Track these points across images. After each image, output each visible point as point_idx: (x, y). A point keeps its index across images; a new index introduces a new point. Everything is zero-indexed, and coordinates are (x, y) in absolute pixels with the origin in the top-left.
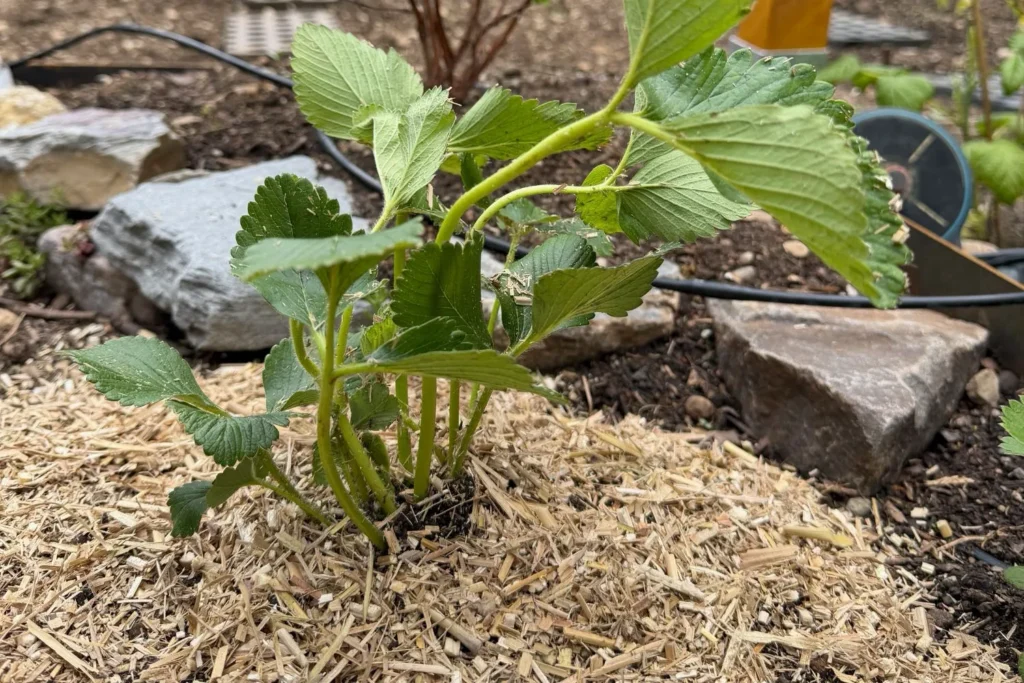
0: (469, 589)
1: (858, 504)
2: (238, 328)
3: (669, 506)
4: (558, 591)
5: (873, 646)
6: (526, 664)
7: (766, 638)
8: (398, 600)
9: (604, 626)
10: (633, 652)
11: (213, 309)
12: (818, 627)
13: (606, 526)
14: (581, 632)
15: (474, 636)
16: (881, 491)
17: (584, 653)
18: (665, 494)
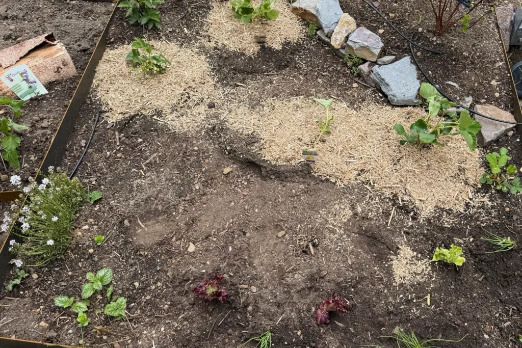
0: (429, 155)
1: (480, 149)
2: (398, 103)
3: (454, 147)
4: (438, 156)
5: (471, 168)
6: (433, 163)
7: (459, 165)
8: (421, 155)
9: (442, 161)
10: (444, 164)
11: (396, 100)
12: (466, 164)
13: (445, 150)
14: (440, 161)
15: (429, 159)
16: (484, 147)
17: (439, 163)
18: (454, 145)
